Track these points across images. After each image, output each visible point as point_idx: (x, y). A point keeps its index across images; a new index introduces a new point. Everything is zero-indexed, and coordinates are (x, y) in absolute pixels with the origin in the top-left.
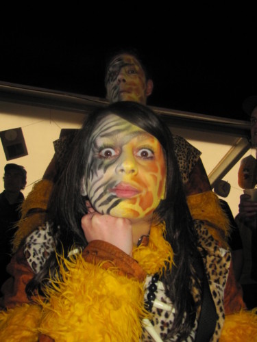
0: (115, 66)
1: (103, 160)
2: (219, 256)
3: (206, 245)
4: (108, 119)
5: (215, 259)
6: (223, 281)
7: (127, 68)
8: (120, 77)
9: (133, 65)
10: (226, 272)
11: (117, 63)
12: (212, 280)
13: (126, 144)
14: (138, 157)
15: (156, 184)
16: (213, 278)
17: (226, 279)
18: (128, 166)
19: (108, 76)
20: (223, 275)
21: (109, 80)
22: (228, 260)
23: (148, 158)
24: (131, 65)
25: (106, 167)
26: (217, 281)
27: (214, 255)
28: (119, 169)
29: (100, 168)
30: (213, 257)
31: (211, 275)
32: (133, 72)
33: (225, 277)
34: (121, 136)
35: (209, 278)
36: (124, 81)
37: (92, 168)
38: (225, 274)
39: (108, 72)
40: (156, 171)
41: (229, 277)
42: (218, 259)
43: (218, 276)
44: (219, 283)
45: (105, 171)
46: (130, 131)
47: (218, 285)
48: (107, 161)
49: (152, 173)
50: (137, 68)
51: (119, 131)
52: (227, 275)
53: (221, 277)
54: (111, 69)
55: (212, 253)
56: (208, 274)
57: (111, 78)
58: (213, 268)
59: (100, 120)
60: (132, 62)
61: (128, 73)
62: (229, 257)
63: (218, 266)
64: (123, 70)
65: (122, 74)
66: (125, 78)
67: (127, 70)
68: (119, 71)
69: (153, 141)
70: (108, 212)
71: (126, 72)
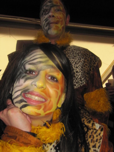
0: (47, 6)
1: (27, 74)
2: (95, 129)
3: (88, 122)
4: (37, 52)
5: (93, 131)
6: (99, 145)
7: (55, 8)
8: (50, 14)
9: (59, 6)
10: (101, 139)
11: (49, 4)
12: (91, 147)
13: (43, 70)
14: (48, 79)
15: (57, 97)
16: (91, 144)
17: (101, 143)
18: (40, 84)
19: (42, 12)
20: (99, 141)
21: (43, 14)
22: (102, 130)
23: (54, 81)
24: (58, 6)
25: (27, 79)
26: (94, 146)
27: (92, 129)
28: (34, 83)
29: (23, 77)
30: (92, 130)
31: (90, 143)
32: (58, 10)
33: (100, 142)
34: (41, 65)
35: (89, 145)
36: (53, 16)
37: (19, 77)
38: (100, 140)
39: (43, 9)
40: (58, 89)
41: (102, 141)
42: (95, 131)
43: (95, 142)
44: (95, 147)
45: (25, 81)
46: (47, 64)
47: (94, 149)
48: (28, 76)
49: (55, 89)
50: (61, 8)
51: (41, 62)
52: (101, 140)
53: (97, 143)
54: (44, 8)
55: (91, 128)
56: (89, 143)
57: (44, 13)
58: (92, 138)
59: (32, 51)
60: (59, 4)
61: (55, 11)
62: (102, 129)
63: (95, 136)
64: (52, 9)
65: (52, 12)
66: (54, 15)
67: (55, 9)
68: (50, 9)
69: (58, 75)
70: (21, 108)
71: (54, 10)
